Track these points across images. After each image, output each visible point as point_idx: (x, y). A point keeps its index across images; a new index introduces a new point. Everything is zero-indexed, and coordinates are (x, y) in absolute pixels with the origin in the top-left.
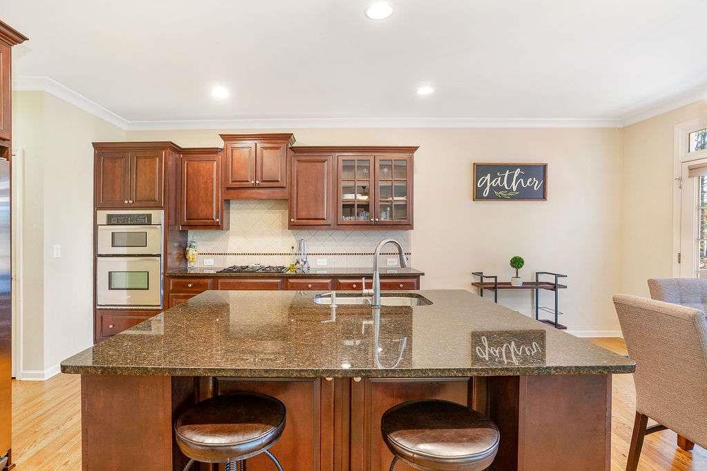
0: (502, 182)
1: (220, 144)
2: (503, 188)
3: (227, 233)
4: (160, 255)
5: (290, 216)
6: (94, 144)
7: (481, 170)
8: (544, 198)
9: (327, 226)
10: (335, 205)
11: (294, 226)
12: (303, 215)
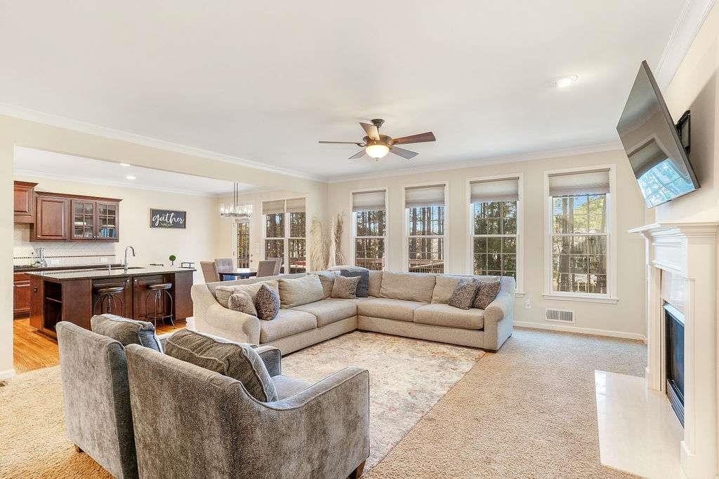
0: (165, 219)
2: (165, 222)
7: (154, 212)
8: (185, 227)
9: (64, 240)
10: (70, 228)
11: (37, 240)
12: (46, 233)
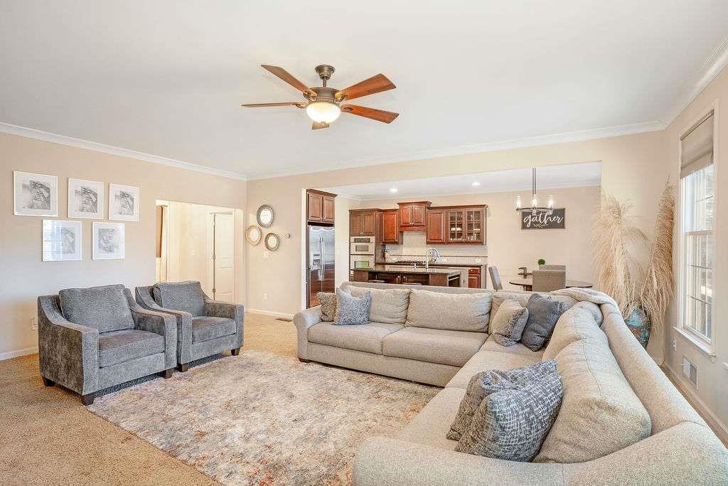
0: (538, 219)
1: (397, 207)
2: (539, 223)
3: (402, 245)
4: (373, 255)
5: (427, 239)
6: (349, 210)
8: (563, 227)
9: (443, 243)
10: (447, 233)
11: (428, 243)
12: (433, 237)
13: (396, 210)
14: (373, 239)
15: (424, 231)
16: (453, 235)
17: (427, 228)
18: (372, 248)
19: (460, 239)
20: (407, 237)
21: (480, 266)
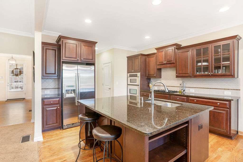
1: (155, 51)
3: (161, 79)
4: (139, 85)
5: (176, 73)
6: (127, 57)
9: (190, 77)
10: (193, 68)
11: (177, 77)
12: (181, 72)
13: (154, 54)
14: (139, 74)
15: (174, 67)
16: (199, 69)
17: (176, 65)
18: (138, 80)
19: (206, 73)
20: (165, 73)
21: (230, 101)
